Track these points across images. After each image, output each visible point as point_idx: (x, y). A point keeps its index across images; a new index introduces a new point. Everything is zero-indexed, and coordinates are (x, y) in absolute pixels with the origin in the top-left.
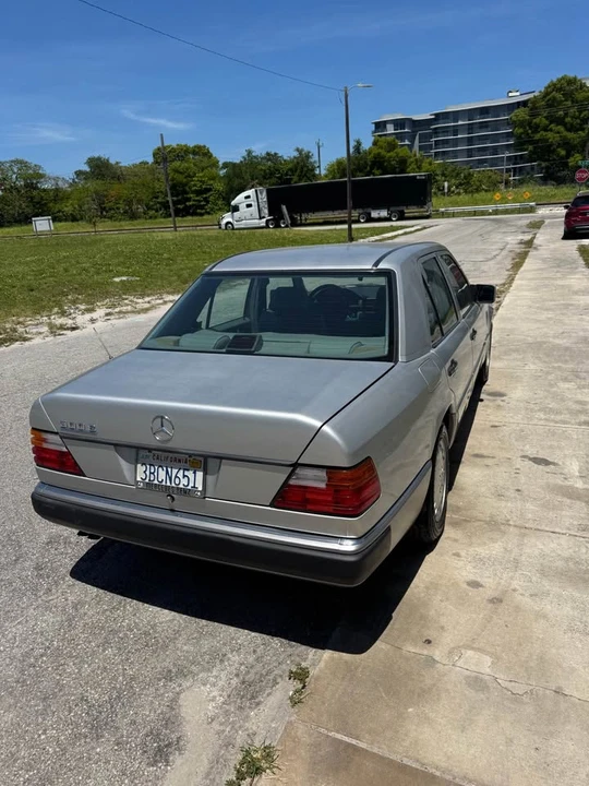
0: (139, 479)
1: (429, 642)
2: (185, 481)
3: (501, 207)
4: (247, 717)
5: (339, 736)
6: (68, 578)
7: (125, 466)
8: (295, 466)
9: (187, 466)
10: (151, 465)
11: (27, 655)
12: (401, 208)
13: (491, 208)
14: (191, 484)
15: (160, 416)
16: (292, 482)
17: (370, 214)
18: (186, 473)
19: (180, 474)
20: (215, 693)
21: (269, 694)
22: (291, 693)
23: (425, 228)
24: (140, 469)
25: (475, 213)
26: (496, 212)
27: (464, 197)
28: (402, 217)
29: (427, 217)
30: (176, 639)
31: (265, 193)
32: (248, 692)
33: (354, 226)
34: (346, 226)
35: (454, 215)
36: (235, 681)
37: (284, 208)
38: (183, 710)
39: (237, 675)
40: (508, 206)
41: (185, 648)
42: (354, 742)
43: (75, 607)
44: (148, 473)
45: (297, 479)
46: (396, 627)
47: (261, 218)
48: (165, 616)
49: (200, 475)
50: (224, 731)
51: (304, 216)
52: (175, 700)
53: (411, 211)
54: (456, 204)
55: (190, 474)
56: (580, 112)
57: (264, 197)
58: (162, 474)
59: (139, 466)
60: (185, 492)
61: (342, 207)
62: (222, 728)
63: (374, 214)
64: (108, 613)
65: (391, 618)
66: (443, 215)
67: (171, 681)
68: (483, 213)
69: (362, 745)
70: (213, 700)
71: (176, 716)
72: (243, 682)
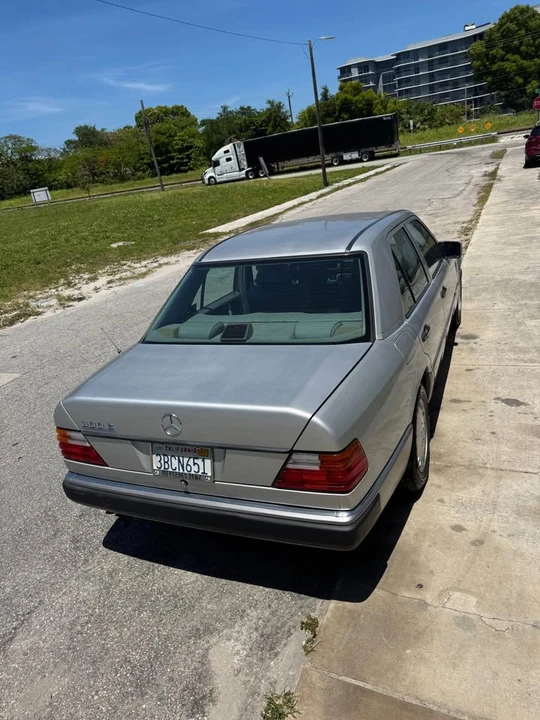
0: (155, 468)
1: (420, 586)
2: (195, 468)
3: (464, 139)
4: (268, 667)
5: (348, 680)
6: (102, 548)
7: (141, 456)
8: (291, 452)
9: (196, 455)
10: (164, 455)
11: (73, 623)
12: (370, 149)
13: (455, 141)
14: (201, 471)
15: (168, 413)
16: (290, 466)
17: (342, 157)
18: (196, 461)
19: (191, 462)
20: (239, 647)
21: (285, 645)
22: (304, 643)
23: (395, 167)
24: (156, 459)
25: (440, 148)
26: (460, 145)
27: (430, 133)
28: (372, 158)
29: (396, 155)
30: (200, 598)
31: (242, 147)
32: (267, 644)
33: (328, 170)
34: (320, 171)
35: (420, 151)
36: (255, 635)
37: (261, 159)
38: (213, 664)
39: (256, 629)
40: (472, 138)
41: (209, 607)
42: (361, 684)
43: (110, 575)
44: (162, 462)
45: (294, 463)
46: (392, 573)
47: (241, 170)
48: (190, 578)
49: (208, 462)
50: (249, 681)
51: (281, 164)
52: (204, 656)
53: (381, 150)
54: (422, 139)
55: (199, 462)
56: (534, 40)
57: (241, 150)
58: (175, 462)
59: (154, 456)
60: (196, 477)
61: (316, 152)
62: (247, 679)
63: (346, 157)
64: (139, 578)
65: (386, 566)
66: (411, 152)
67: (200, 638)
68: (448, 147)
69: (369, 687)
70: (238, 653)
71: (207, 671)
72: (262, 635)
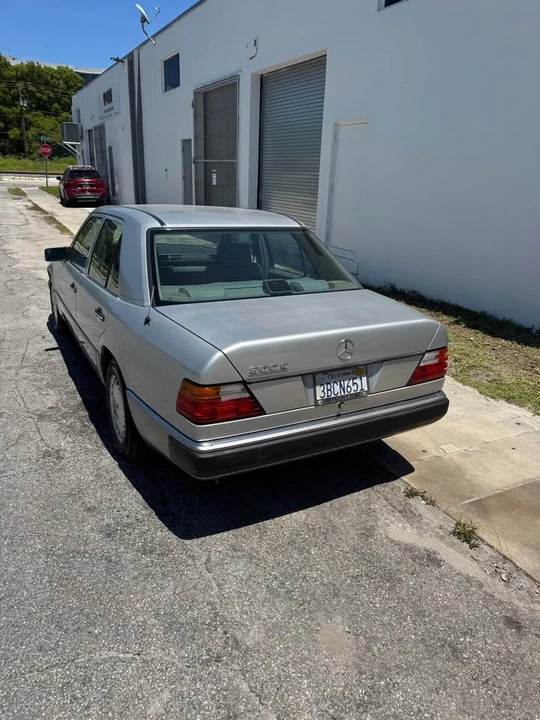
0: (318, 398)
1: (424, 451)
2: (354, 388)
4: (427, 523)
8: (423, 354)
9: (355, 375)
10: (327, 384)
14: (360, 388)
16: (422, 364)
18: (354, 381)
19: (351, 384)
21: (416, 509)
22: (424, 502)
24: (319, 389)
30: (330, 520)
38: (403, 541)
39: (393, 511)
41: (345, 520)
42: (473, 500)
44: (326, 391)
45: (425, 361)
48: (300, 516)
49: (364, 379)
55: (357, 381)
58: (337, 388)
59: (317, 388)
60: (357, 395)
62: (429, 534)
67: (372, 536)
69: (478, 498)
72: (401, 512)
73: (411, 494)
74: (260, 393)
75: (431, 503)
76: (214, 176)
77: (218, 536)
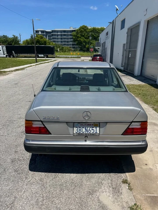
0: (75, 132)
1: (146, 164)
2: (93, 131)
3: (72, 56)
4: (122, 198)
5: (149, 195)
8: (131, 123)
9: (93, 126)
10: (79, 127)
11: (37, 202)
12: (47, 55)
13: (70, 56)
14: (95, 132)
16: (130, 127)
17: (38, 55)
18: (93, 128)
19: (91, 129)
20: (108, 194)
21: (122, 190)
22: (127, 187)
23: (55, 60)
24: (75, 129)
25: (66, 57)
26: (71, 58)
27: (63, 53)
28: (47, 57)
29: (54, 58)
30: (82, 182)
32: (116, 191)
34: (35, 58)
35: (61, 58)
36: (111, 189)
37: (13, 52)
38: (104, 202)
39: (110, 187)
40: (74, 56)
41: (88, 184)
42: (153, 195)
44: (78, 130)
45: (132, 126)
46: (136, 162)
47: (4, 54)
48: (73, 176)
49: (98, 129)
50: (119, 204)
51: (19, 55)
52: (99, 200)
53: (49, 56)
54: (60, 55)
55: (94, 129)
56: (88, 34)
57: (5, 48)
58: (84, 130)
59: (75, 128)
60: (93, 134)
62: (118, 203)
63: (40, 56)
64: (54, 180)
65: (133, 161)
66: (58, 57)
67: (93, 195)
68: (68, 58)
69: (156, 195)
70: (109, 196)
71: (103, 204)
72: (113, 188)
73: (125, 182)
74: (49, 126)
75: (130, 189)
76: (130, 54)
77: (40, 173)
